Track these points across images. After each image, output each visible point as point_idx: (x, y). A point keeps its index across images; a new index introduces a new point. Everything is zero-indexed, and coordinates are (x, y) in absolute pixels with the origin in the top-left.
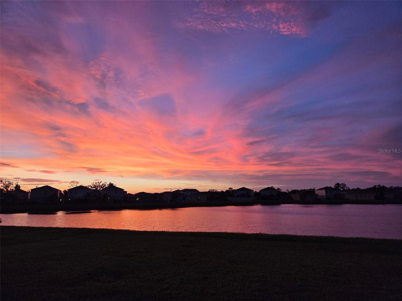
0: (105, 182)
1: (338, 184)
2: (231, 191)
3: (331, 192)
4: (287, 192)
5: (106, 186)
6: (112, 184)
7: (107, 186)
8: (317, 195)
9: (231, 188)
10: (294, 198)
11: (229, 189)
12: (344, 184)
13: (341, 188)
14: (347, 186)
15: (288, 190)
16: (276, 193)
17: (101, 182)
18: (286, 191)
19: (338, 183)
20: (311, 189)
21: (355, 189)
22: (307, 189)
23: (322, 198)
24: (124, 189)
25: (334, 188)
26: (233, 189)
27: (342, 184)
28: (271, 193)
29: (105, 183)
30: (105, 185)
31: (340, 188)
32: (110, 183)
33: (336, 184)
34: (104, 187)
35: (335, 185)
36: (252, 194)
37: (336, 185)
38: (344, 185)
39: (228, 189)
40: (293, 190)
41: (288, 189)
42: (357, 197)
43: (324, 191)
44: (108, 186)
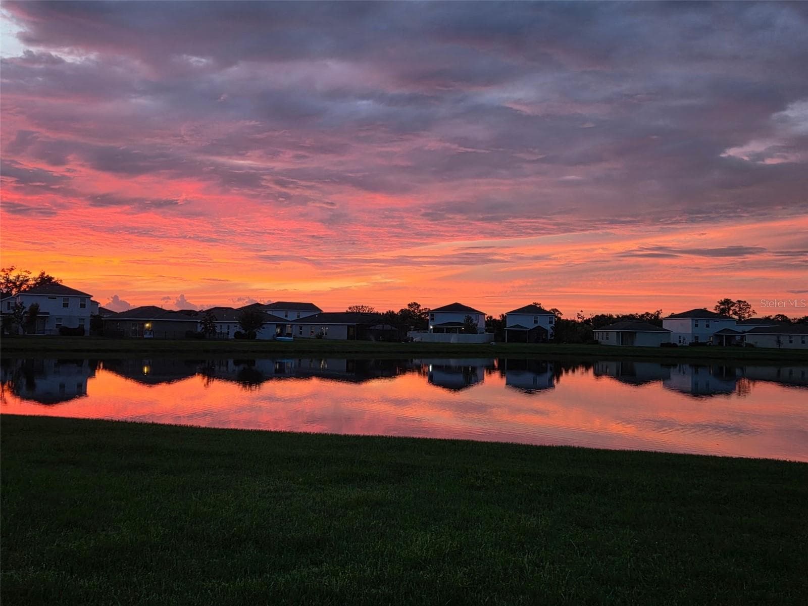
0: (26, 271)
1: (727, 302)
2: (413, 311)
3: (708, 326)
4: (580, 320)
5: (29, 283)
6: (50, 279)
7: (31, 282)
8: (668, 332)
9: (415, 304)
10: (600, 337)
11: (409, 305)
12: (745, 302)
13: (733, 314)
14: (751, 310)
15: (582, 314)
16: (551, 322)
17: (12, 269)
18: (576, 319)
19: (726, 299)
20: (647, 314)
21: (773, 317)
22: (637, 314)
23: (680, 342)
24: (92, 296)
25: (715, 312)
26: (419, 305)
27: (739, 301)
28: (536, 322)
29: (24, 274)
30: (27, 280)
31: (731, 312)
32: (43, 273)
33: (723, 300)
34: (21, 285)
35: (718, 304)
36: (481, 325)
37: (722, 303)
38: (743, 305)
39: (407, 308)
40: (597, 316)
41: (580, 313)
42: (779, 342)
43: (689, 322)
44: (34, 282)
